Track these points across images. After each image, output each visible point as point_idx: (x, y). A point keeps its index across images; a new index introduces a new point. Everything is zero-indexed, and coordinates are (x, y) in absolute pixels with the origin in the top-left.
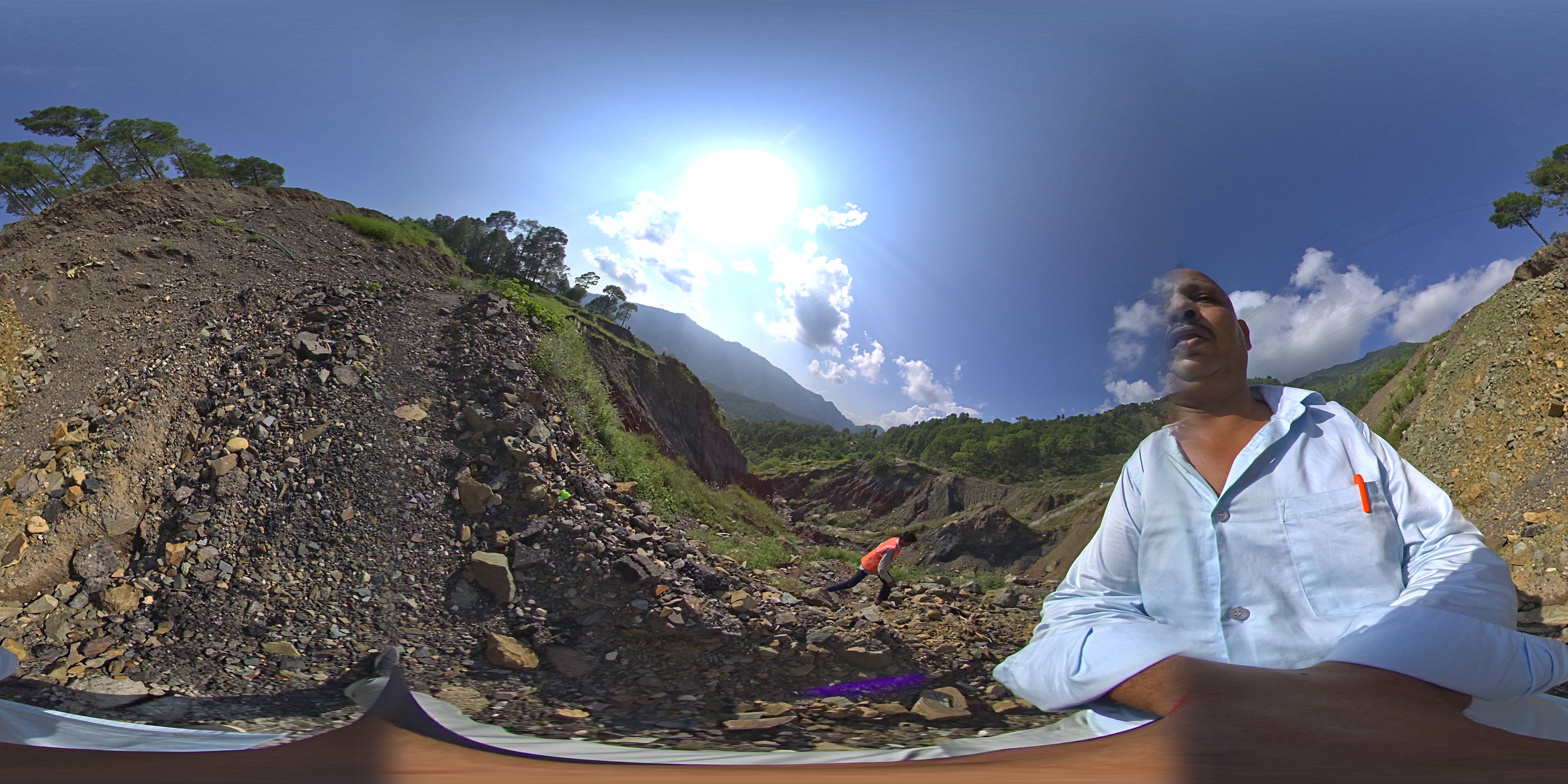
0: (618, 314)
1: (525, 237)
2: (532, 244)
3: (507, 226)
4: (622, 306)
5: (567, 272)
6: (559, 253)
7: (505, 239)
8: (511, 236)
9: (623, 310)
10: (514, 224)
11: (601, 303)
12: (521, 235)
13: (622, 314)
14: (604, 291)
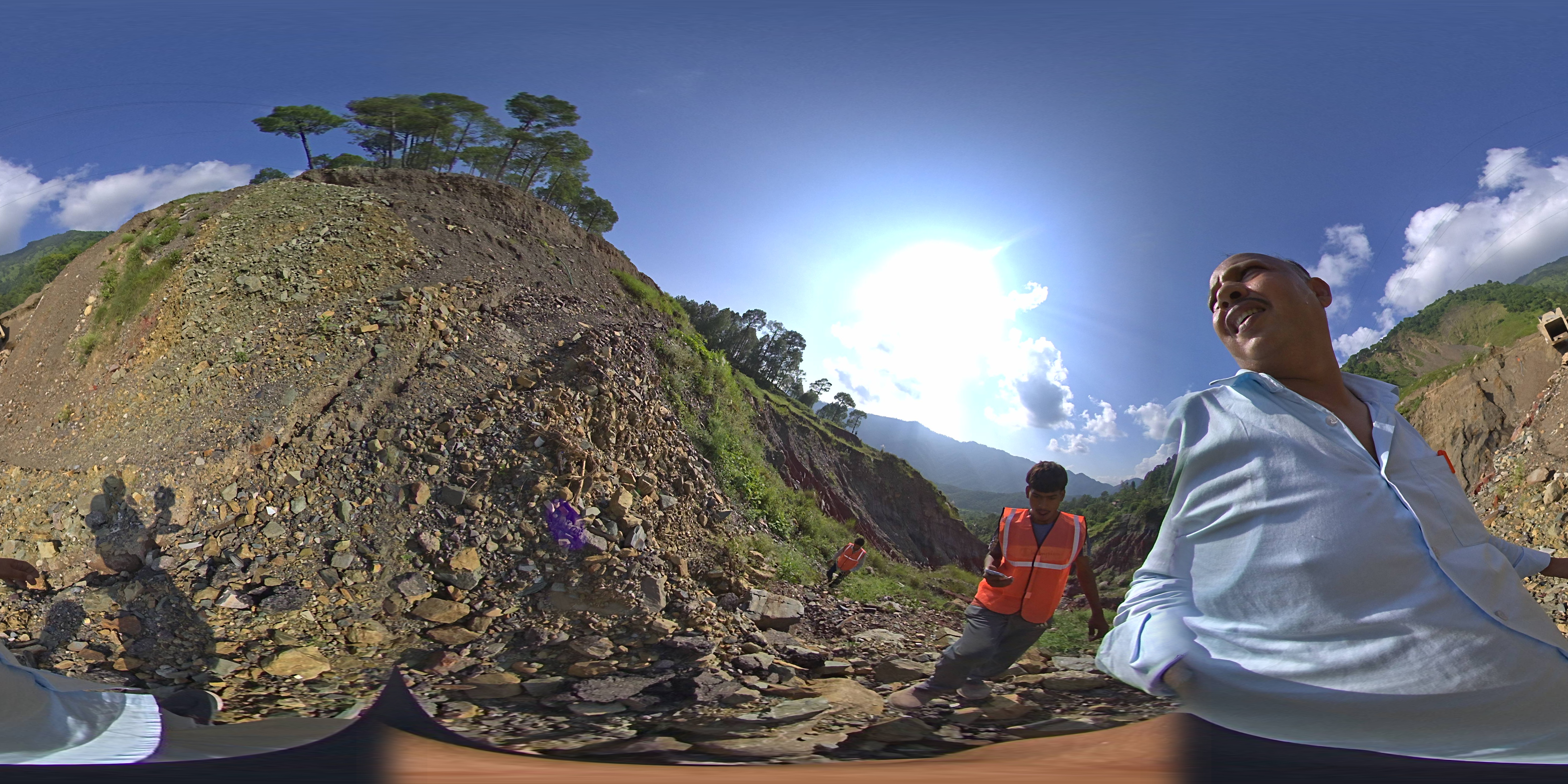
0: (848, 421)
1: (771, 337)
2: (776, 346)
3: (758, 325)
4: (852, 414)
5: (803, 377)
6: (797, 357)
7: (754, 337)
8: (759, 335)
9: (853, 417)
10: (764, 324)
11: (833, 410)
12: (768, 335)
13: (852, 422)
14: (836, 397)
